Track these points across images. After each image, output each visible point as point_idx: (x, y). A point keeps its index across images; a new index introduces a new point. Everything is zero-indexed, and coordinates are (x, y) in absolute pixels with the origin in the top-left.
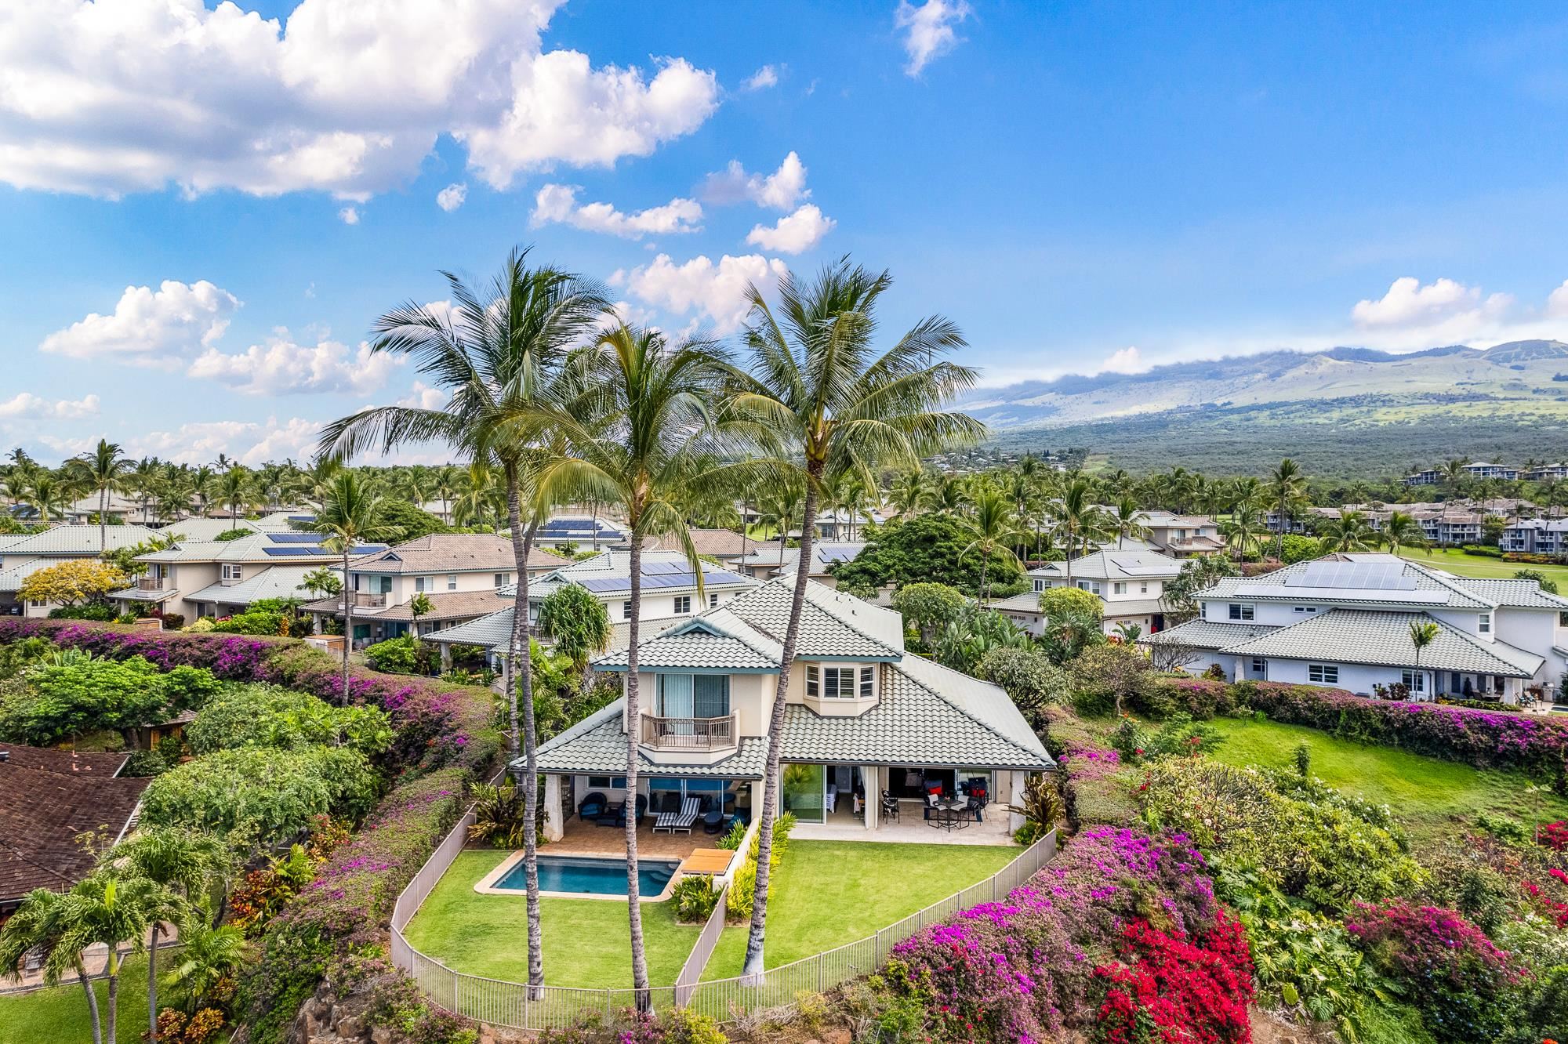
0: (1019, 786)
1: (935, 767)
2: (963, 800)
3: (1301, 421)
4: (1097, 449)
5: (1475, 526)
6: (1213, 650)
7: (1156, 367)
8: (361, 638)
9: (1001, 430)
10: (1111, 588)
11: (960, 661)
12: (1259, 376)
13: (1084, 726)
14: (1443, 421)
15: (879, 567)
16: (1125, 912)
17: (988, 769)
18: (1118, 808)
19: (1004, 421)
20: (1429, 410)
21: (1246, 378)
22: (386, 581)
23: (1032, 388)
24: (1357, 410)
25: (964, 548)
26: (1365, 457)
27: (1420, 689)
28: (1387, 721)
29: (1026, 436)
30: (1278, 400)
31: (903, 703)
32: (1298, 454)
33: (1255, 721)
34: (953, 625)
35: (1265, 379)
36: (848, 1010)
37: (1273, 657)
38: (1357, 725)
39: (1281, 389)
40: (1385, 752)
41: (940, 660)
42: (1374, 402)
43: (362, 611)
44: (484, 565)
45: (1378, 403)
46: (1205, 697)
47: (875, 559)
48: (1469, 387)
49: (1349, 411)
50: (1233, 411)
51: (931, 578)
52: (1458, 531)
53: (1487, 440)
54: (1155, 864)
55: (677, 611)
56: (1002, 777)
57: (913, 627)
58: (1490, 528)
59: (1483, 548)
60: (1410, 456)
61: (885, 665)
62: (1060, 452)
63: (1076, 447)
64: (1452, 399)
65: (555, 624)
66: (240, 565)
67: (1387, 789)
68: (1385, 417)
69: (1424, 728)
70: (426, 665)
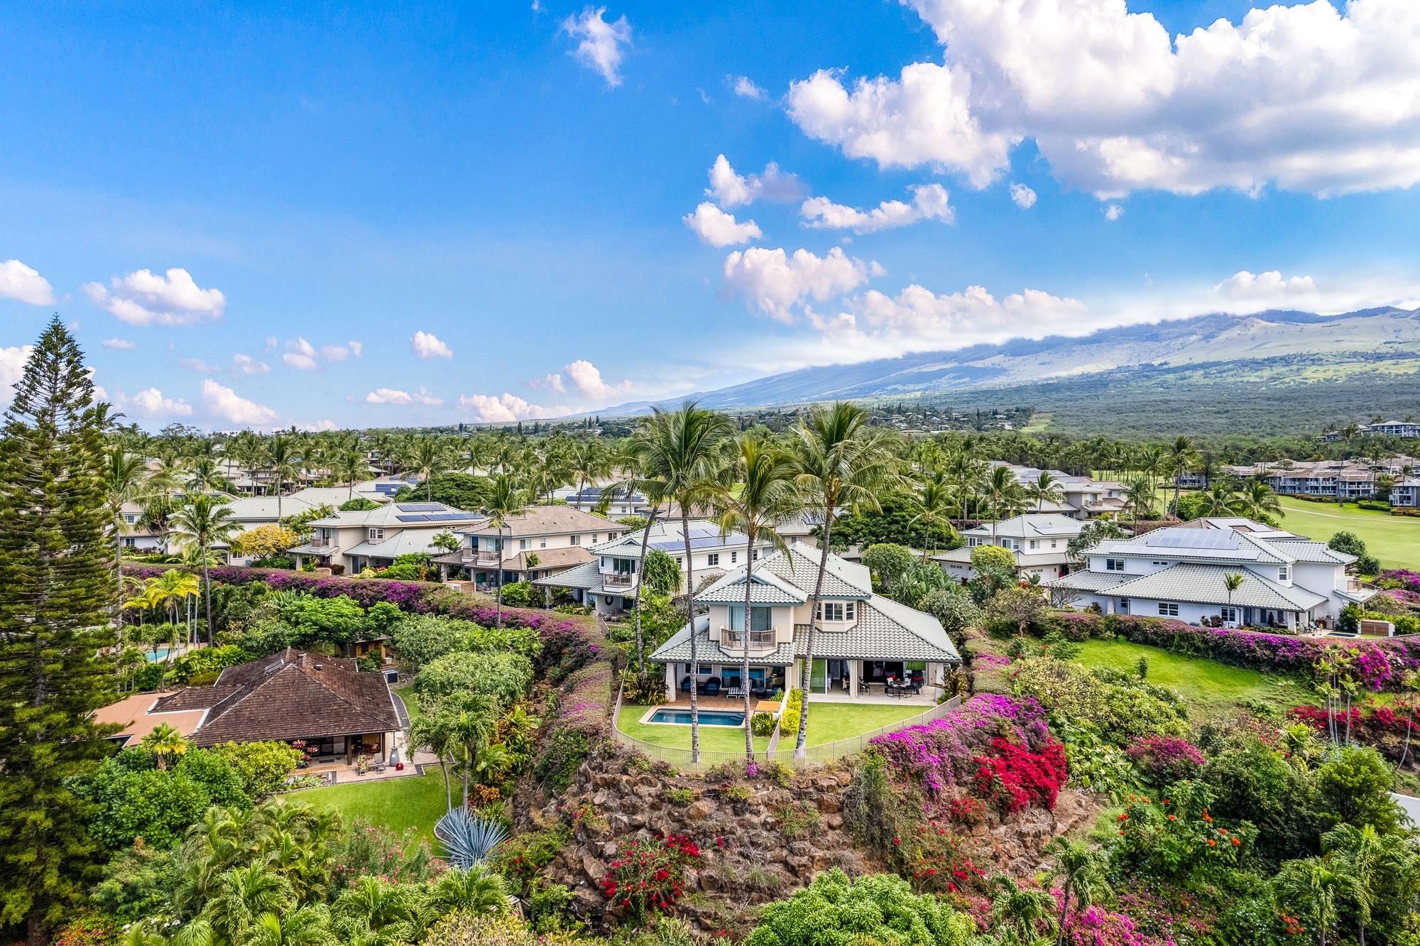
0: (941, 672)
1: (891, 660)
2: (908, 682)
3: (1233, 380)
4: (1043, 408)
5: (1369, 483)
6: (1092, 592)
7: (1099, 330)
8: (481, 582)
9: (954, 389)
10: (1027, 545)
11: (909, 599)
12: (1194, 338)
13: (990, 642)
14: (1371, 378)
15: (850, 531)
16: (993, 734)
17: (924, 663)
18: (998, 685)
19: (957, 381)
20: (1356, 368)
21: (1181, 340)
22: (499, 542)
23: (982, 351)
24: (1287, 368)
25: (913, 517)
26: (1291, 413)
27: (1233, 619)
28: (1205, 642)
29: (977, 395)
30: (1211, 360)
31: (871, 624)
32: (1227, 411)
33: (1118, 642)
34: (904, 575)
35: (1199, 341)
36: (849, 765)
37: (1133, 597)
38: (1185, 644)
39: (1215, 350)
40: (1202, 663)
41: (895, 600)
42: (1304, 361)
43: (483, 563)
44: (564, 530)
45: (1308, 362)
46: (1082, 625)
47: (848, 525)
48: (1396, 346)
49: (1278, 369)
50: (1169, 371)
51: (889, 540)
52: (1354, 487)
53: (1410, 397)
54: (1015, 712)
55: (710, 564)
56: (932, 666)
57: (875, 573)
58: (1382, 485)
59: (1375, 503)
60: (1334, 412)
61: (860, 602)
62: (1008, 410)
63: (1023, 406)
64: (1379, 357)
65: (649, 575)
66: (382, 529)
67: (1199, 687)
68: (1314, 375)
69: (1229, 646)
70: (536, 601)
